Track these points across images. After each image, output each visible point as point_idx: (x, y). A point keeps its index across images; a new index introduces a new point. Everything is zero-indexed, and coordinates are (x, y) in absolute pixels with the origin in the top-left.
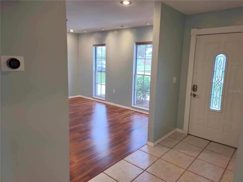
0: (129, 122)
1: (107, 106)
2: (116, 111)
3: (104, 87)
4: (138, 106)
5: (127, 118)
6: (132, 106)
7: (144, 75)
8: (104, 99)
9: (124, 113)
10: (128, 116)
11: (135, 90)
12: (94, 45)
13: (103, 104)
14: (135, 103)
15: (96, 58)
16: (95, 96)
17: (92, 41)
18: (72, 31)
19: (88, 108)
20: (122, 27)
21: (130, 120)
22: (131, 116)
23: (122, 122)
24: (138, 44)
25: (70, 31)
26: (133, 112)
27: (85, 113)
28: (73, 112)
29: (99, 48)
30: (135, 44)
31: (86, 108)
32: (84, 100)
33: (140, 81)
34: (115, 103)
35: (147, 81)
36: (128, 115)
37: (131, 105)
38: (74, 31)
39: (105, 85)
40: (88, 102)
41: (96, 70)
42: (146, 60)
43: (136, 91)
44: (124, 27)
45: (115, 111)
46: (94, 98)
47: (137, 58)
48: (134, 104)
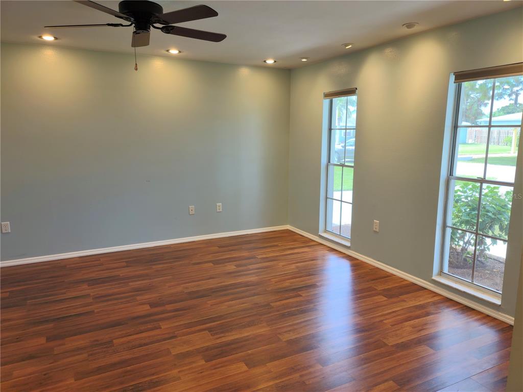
0: (419, 342)
1: (357, 265)
2: (380, 287)
3: (348, 210)
4: (456, 282)
5: (412, 322)
6: (434, 278)
7: (482, 181)
8: (348, 244)
9: (405, 301)
10: (418, 317)
11: (444, 226)
12: (327, 95)
13: (343, 257)
14: (446, 269)
15: (330, 129)
16: (326, 231)
17: (322, 84)
18: (270, 62)
19: (297, 267)
20: (409, 26)
21: (423, 333)
22: (428, 314)
23: (392, 341)
24: (462, 76)
25: (265, 61)
26: (436, 298)
27: (287, 284)
28: (257, 276)
29: (339, 102)
30: (452, 78)
31: (293, 266)
32: (295, 241)
33: (466, 198)
34: (379, 261)
35: (490, 197)
36: (419, 312)
37: (432, 276)
38: (275, 62)
39: (351, 205)
40: (303, 247)
41: (329, 162)
42: (492, 129)
43: (449, 231)
44: (416, 29)
45: (376, 289)
46: (321, 236)
47: (459, 125)
48: (441, 272)
